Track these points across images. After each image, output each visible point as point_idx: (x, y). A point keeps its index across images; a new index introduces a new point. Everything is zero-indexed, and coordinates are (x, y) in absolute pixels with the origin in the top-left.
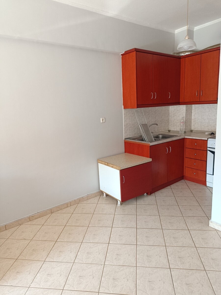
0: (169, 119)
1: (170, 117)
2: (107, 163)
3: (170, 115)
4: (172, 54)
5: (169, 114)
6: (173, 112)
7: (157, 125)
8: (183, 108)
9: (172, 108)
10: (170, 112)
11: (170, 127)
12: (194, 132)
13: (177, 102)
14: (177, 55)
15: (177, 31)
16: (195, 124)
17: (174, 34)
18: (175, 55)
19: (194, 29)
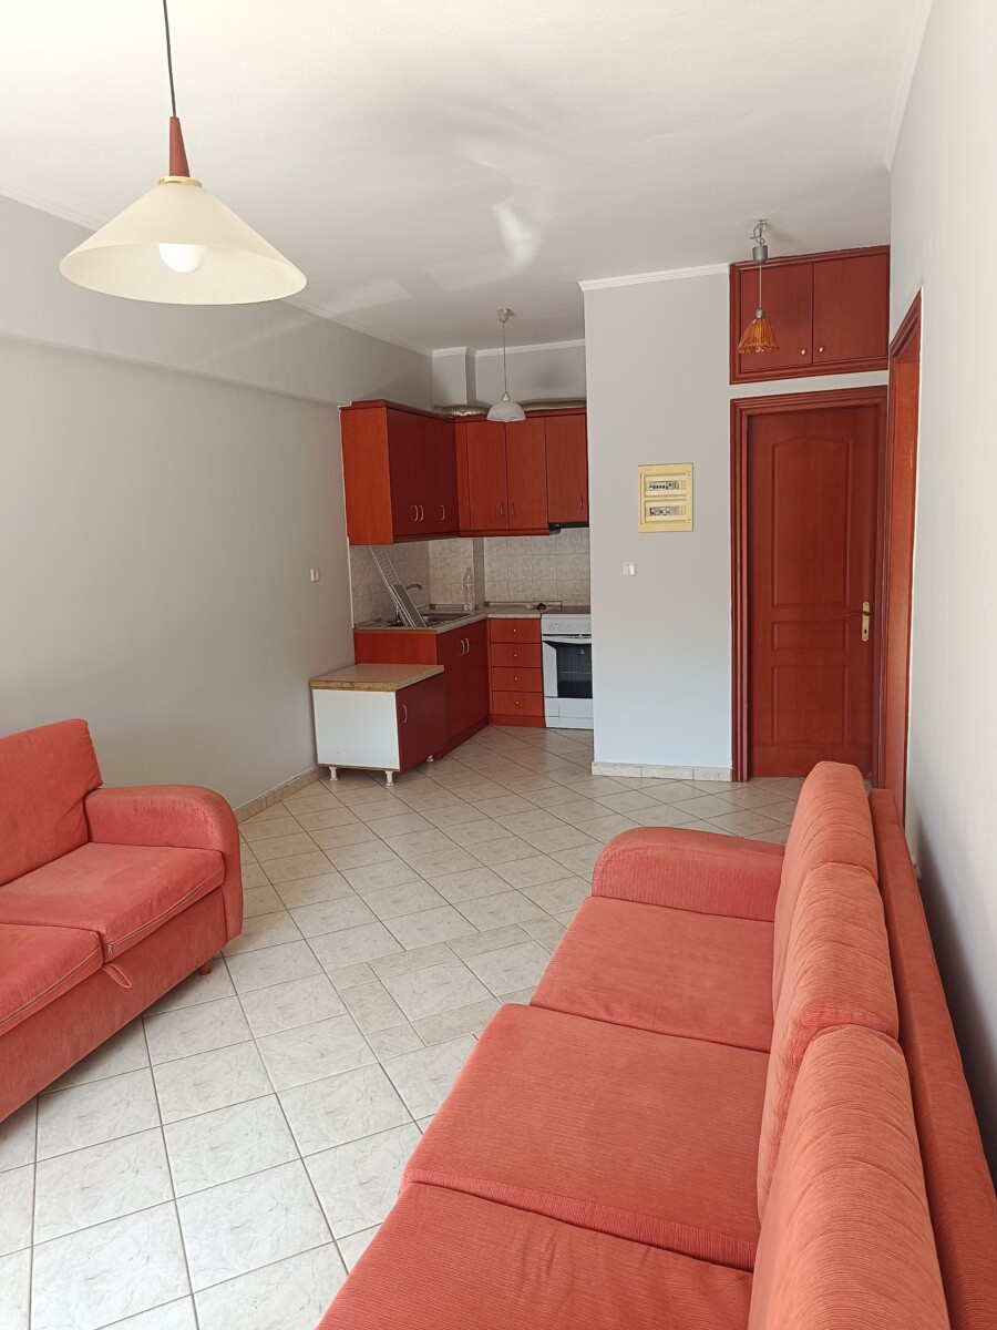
0: (428, 575)
1: (431, 570)
2: (351, 683)
3: (432, 563)
4: (428, 409)
5: (428, 563)
6: (440, 554)
7: (420, 588)
8: (466, 544)
9: (436, 546)
10: (431, 556)
11: (433, 595)
12: (495, 606)
13: (453, 531)
14: (445, 413)
15: (437, 353)
16: (494, 585)
17: (429, 359)
18: (439, 412)
19: (475, 353)
